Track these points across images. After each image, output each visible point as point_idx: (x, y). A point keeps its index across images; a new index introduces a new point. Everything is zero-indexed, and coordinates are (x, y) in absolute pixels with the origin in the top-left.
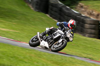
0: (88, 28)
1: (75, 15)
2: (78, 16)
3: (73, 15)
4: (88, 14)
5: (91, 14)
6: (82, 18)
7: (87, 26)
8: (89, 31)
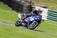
0: (25, 9)
1: (18, 2)
2: (19, 3)
3: (17, 2)
4: (25, 1)
5: (27, 2)
6: (22, 4)
7: (24, 8)
8: (26, 11)
